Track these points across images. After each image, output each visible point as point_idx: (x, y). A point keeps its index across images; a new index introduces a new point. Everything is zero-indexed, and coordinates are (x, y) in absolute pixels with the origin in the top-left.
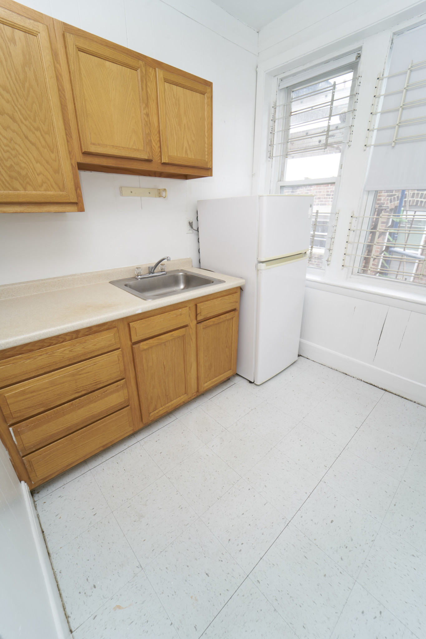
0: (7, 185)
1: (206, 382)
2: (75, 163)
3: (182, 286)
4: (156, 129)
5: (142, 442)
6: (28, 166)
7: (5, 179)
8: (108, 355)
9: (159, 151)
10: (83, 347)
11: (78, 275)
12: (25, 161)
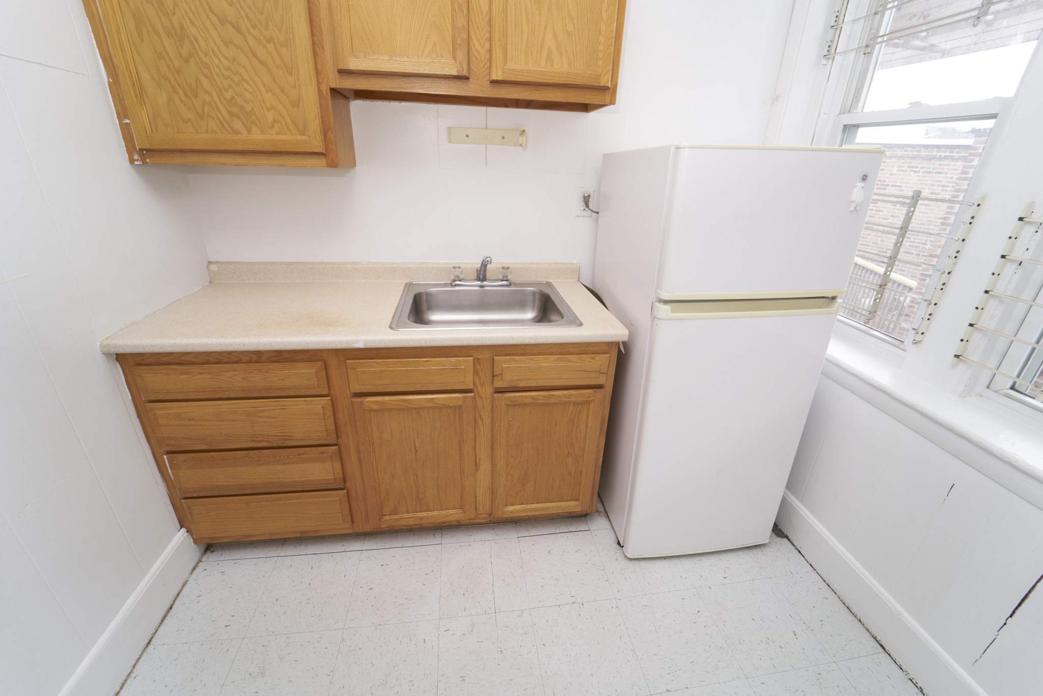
0: (226, 126)
1: (512, 505)
2: (326, 90)
3: (530, 315)
4: (484, 16)
5: (365, 554)
6: (254, 97)
7: (224, 117)
8: (306, 401)
9: (488, 59)
10: (263, 377)
11: (362, 264)
12: (250, 90)
